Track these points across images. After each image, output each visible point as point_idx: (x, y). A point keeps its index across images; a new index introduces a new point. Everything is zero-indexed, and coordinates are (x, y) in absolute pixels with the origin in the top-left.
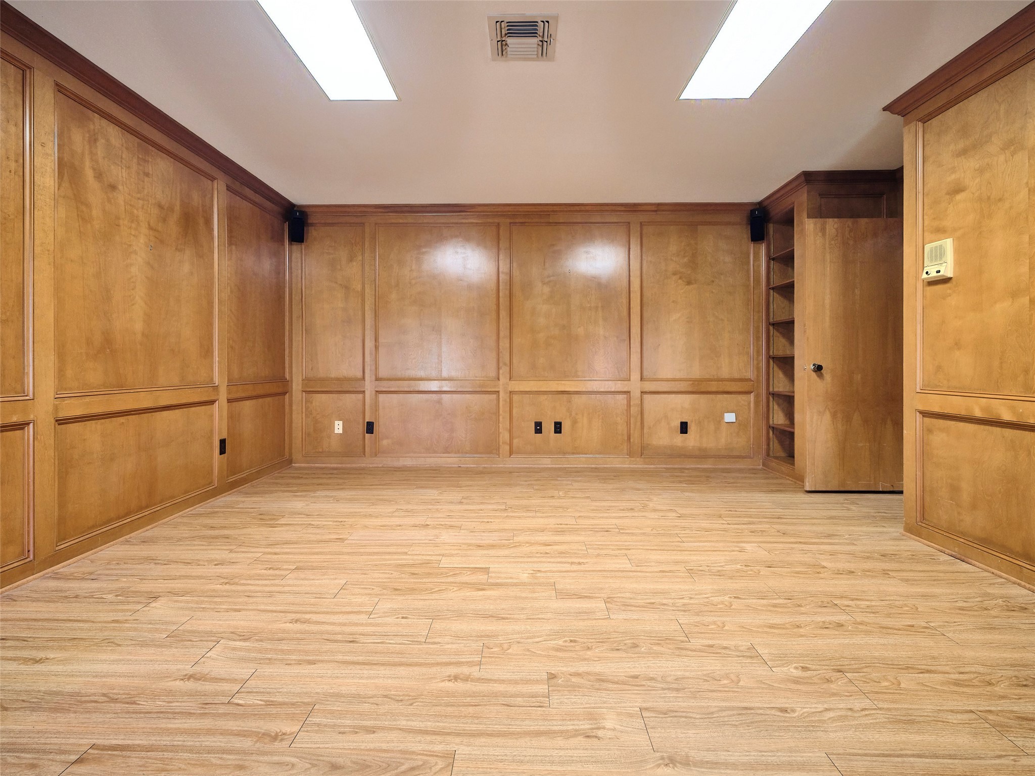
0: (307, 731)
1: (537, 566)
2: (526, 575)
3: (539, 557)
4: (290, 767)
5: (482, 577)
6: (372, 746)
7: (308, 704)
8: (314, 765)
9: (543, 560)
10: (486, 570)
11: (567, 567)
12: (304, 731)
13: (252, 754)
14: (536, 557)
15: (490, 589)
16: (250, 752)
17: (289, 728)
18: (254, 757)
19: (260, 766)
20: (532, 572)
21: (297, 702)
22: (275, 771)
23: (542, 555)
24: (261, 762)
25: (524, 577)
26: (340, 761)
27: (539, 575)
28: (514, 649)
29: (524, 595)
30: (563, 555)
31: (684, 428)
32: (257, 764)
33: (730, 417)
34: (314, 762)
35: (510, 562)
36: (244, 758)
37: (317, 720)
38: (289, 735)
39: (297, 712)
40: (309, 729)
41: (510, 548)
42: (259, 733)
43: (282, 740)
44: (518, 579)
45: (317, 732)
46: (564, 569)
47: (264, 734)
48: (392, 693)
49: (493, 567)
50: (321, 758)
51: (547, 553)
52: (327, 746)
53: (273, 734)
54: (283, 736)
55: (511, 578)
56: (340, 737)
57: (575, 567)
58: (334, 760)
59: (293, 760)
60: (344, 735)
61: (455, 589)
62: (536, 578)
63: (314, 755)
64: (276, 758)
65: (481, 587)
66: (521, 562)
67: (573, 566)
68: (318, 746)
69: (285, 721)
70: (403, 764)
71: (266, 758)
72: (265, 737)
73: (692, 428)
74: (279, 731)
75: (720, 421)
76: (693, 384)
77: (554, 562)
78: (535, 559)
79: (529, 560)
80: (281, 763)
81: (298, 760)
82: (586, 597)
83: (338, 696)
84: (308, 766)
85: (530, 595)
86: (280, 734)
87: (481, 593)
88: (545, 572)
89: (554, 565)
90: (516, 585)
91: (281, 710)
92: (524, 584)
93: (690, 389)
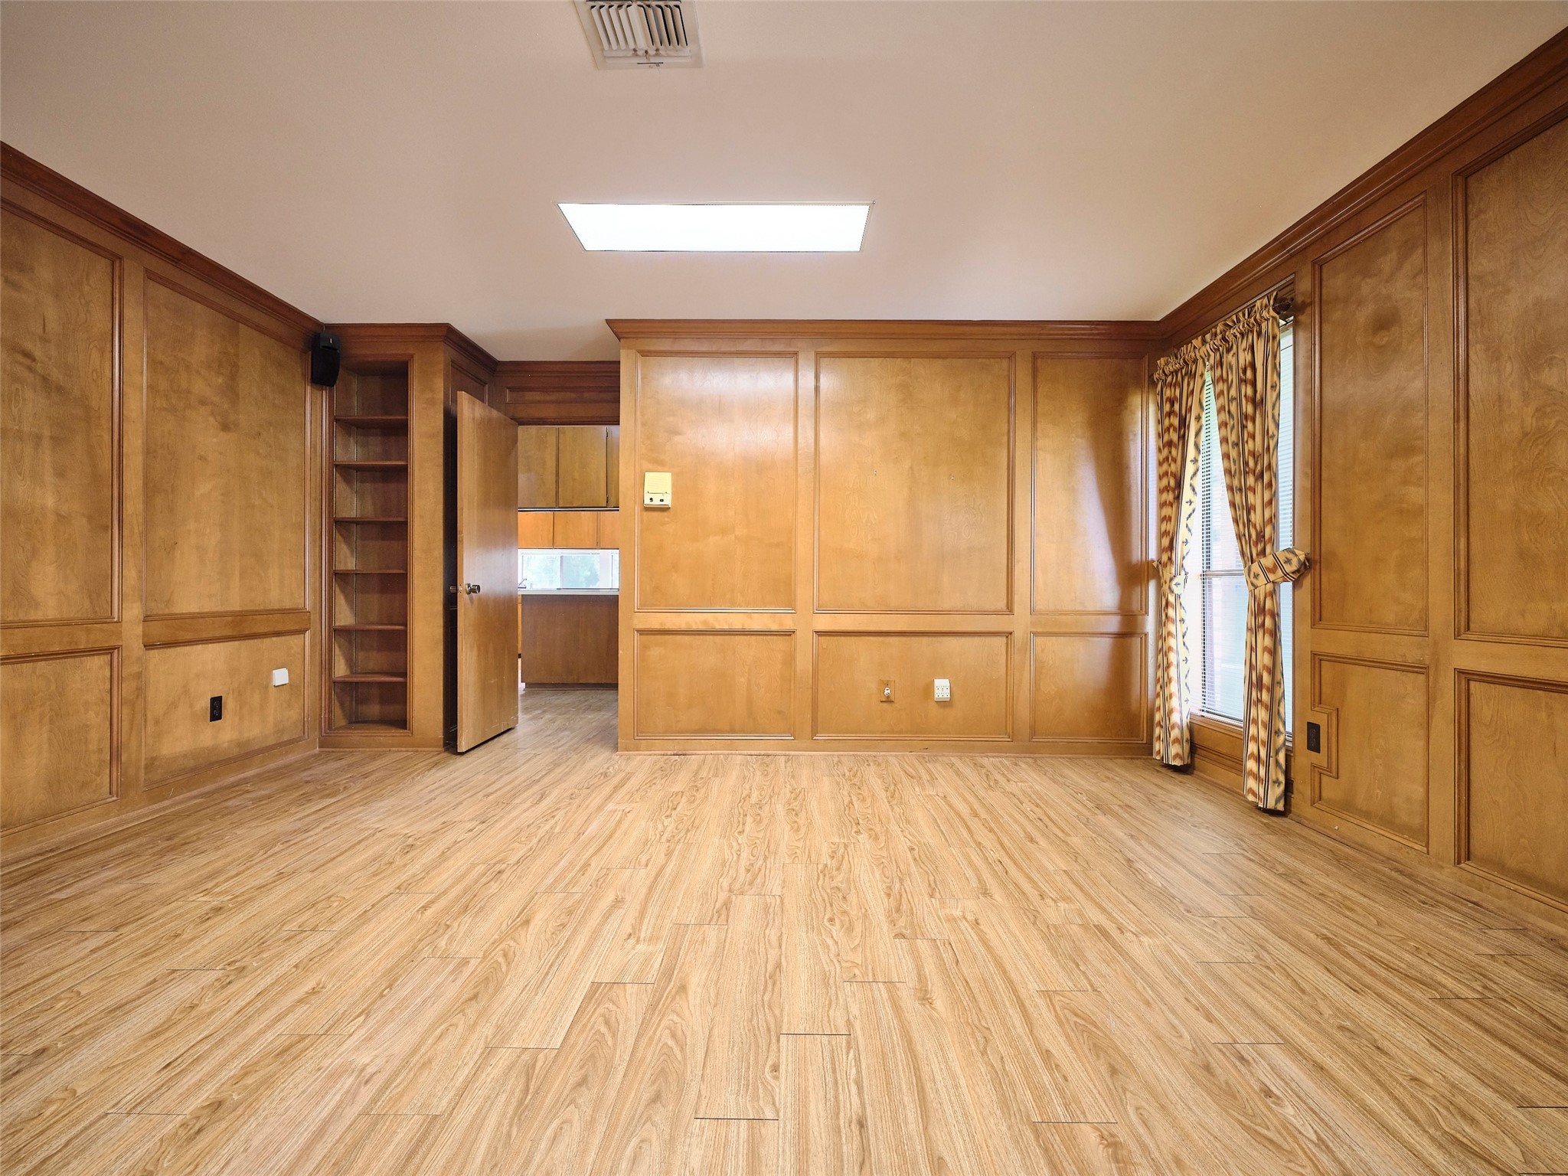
0: (1084, 1113)
4: (1142, 1111)
6: (1068, 1049)
7: (1037, 1134)
8: (1125, 1090)
12: (1085, 1116)
13: (1153, 1159)
16: (1152, 1163)
17: (1090, 1138)
18: (1156, 1155)
19: (1163, 1142)
21: (1040, 1146)
22: (1156, 1123)
24: (1156, 1143)
26: (1104, 1069)
31: (216, 709)
32: (1161, 1147)
33: (281, 676)
34: (1121, 1090)
36: (1164, 1165)
37: (1060, 1110)
38: (1100, 1131)
39: (1057, 1138)
40: (1079, 1113)
42: (1119, 1169)
43: (1112, 1135)
45: (1079, 1103)
47: (1117, 1162)
48: (974, 1047)
50: (1112, 1087)
52: (1092, 1087)
53: (1110, 1150)
54: (1106, 1137)
56: (1071, 1077)
58: (1107, 1076)
59: (1131, 1110)
60: (1067, 1075)
63: (1112, 1094)
64: (1141, 1130)
68: (1097, 1095)
69: (1081, 1146)
70: (1075, 1023)
71: (1148, 1140)
72: (1120, 1157)
73: (229, 707)
74: (1101, 1146)
75: (266, 687)
76: (233, 621)
80: (1144, 1122)
81: (1128, 1107)
83: (1004, 1103)
84: (1128, 1095)
86: (1106, 1142)
91: (1064, 1160)
93: (228, 632)
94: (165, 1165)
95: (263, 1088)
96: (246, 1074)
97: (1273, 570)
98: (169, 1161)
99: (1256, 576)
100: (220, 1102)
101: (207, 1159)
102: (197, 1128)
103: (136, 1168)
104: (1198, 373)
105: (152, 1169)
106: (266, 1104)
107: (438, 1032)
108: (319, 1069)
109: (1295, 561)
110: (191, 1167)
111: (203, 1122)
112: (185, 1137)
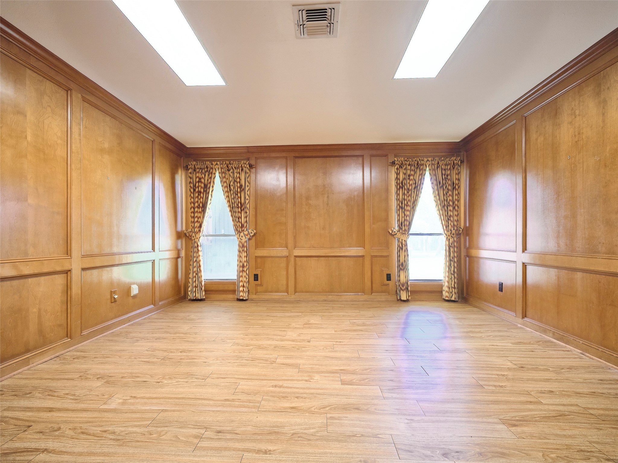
1: (307, 385)
2: (315, 378)
3: (305, 394)
5: (344, 377)
9: (302, 391)
10: (343, 383)
11: (286, 384)
14: (307, 394)
15: (337, 370)
20: (311, 380)
23: (302, 395)
25: (317, 377)
27: (307, 378)
28: (322, 348)
29: (317, 366)
30: (284, 395)
35: (327, 389)
41: (330, 406)
44: (320, 376)
46: (289, 382)
49: (339, 386)
51: (297, 397)
55: (325, 376)
57: (280, 383)
61: (357, 370)
62: (309, 376)
65: (343, 371)
66: (319, 389)
67: (281, 384)
77: (294, 388)
78: (307, 391)
79: (312, 391)
82: (284, 364)
85: (314, 366)
87: (342, 368)
88: (302, 380)
89: (295, 385)
90: (322, 372)
92: (318, 372)
94: (473, 452)
95: (430, 446)
96: (427, 456)
97: (247, 235)
98: (472, 452)
99: (242, 237)
100: (443, 455)
101: (463, 442)
102: (457, 454)
103: (480, 459)
104: (213, 172)
105: (477, 454)
106: (436, 441)
107: (381, 412)
108: (413, 435)
109: (253, 233)
110: (468, 444)
111: (454, 454)
112: (462, 454)
